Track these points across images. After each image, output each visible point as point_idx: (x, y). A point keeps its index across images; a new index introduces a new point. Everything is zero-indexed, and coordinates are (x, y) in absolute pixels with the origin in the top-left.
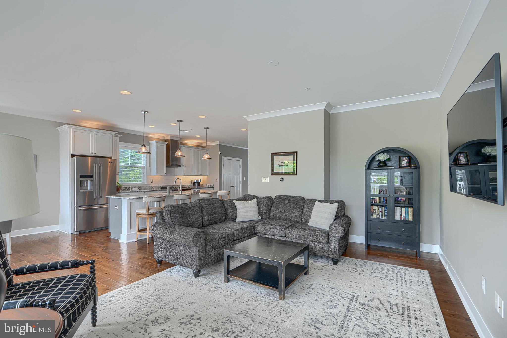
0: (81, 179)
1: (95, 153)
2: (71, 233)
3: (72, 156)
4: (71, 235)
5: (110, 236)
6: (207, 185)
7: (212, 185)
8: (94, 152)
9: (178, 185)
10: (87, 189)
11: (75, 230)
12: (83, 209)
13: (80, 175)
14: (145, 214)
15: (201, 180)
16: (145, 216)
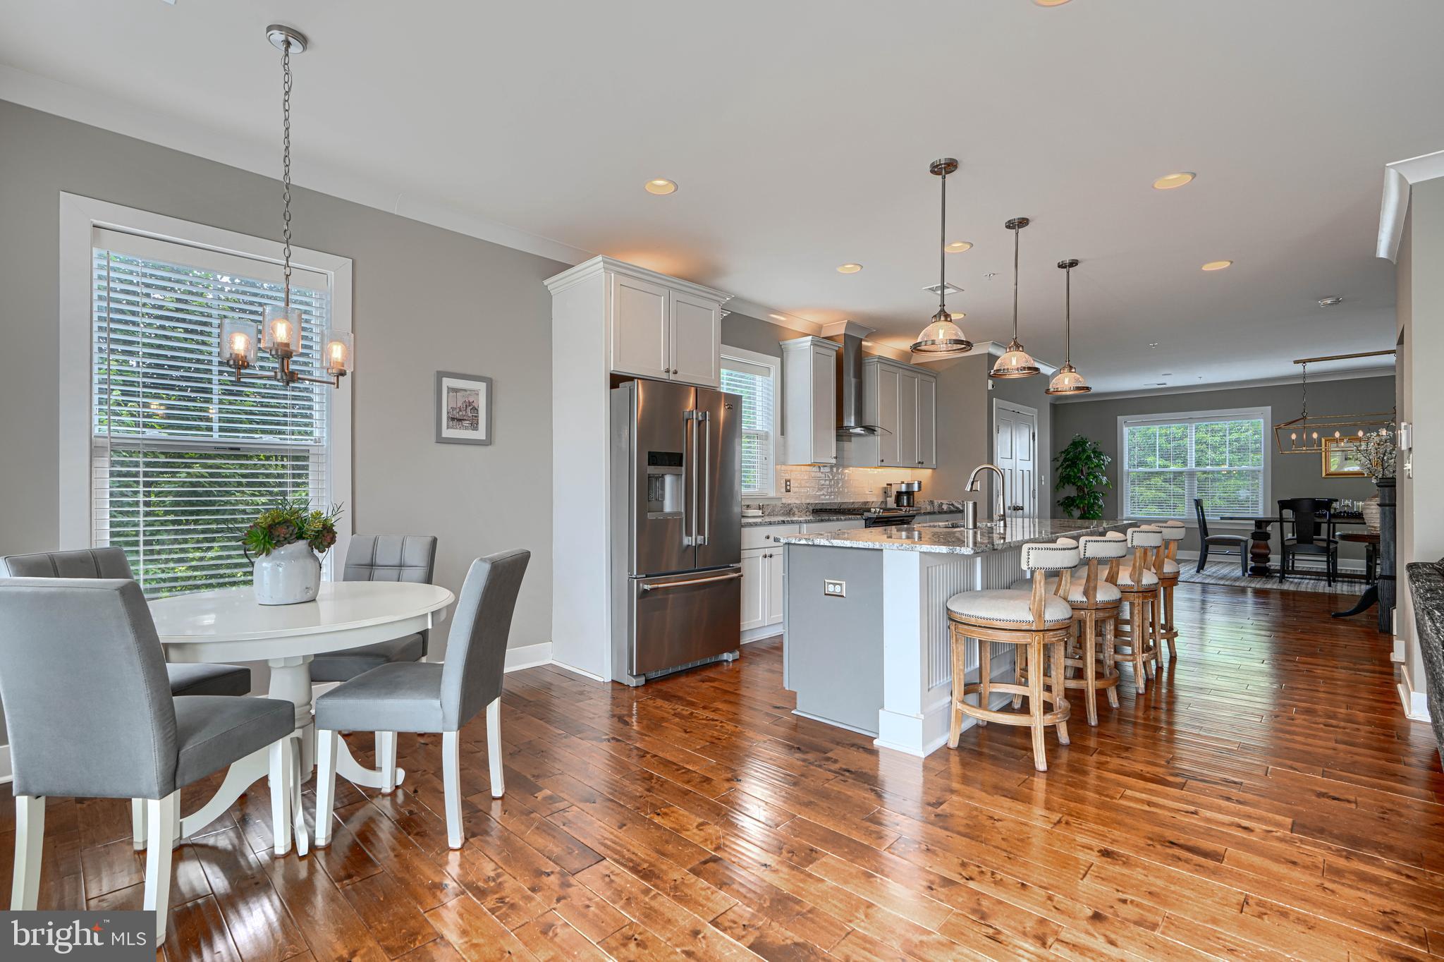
0: (652, 470)
1: (675, 372)
2: (613, 681)
3: (616, 380)
4: (613, 689)
5: (795, 708)
6: (932, 502)
7: (956, 505)
8: (672, 370)
9: (853, 503)
10: (662, 510)
11: (632, 671)
12: (660, 586)
13: (649, 453)
14: (1024, 628)
15: (920, 483)
16: (1028, 634)
